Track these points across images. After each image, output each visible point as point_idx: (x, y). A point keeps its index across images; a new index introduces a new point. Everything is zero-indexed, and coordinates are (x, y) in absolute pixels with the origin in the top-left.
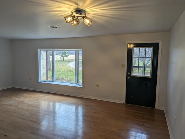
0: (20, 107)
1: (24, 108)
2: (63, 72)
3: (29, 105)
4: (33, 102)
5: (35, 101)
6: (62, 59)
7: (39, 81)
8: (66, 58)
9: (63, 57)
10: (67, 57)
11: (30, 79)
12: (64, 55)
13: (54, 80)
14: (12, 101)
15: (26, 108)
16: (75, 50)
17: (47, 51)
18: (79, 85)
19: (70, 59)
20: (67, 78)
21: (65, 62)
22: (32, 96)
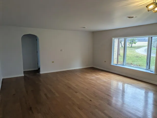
0: (98, 82)
1: (101, 83)
2: (131, 57)
3: (105, 82)
4: (107, 80)
5: (108, 80)
6: (130, 45)
7: (112, 64)
8: (133, 45)
9: (131, 44)
10: (135, 44)
11: (105, 62)
12: (133, 42)
13: (125, 64)
14: (93, 77)
15: (102, 84)
16: (148, 37)
17: (119, 39)
18: (151, 71)
19: (139, 45)
20: (135, 63)
21: (133, 48)
22: (106, 75)
